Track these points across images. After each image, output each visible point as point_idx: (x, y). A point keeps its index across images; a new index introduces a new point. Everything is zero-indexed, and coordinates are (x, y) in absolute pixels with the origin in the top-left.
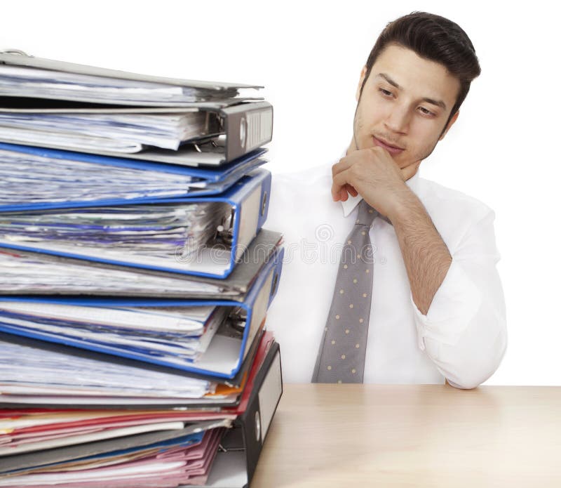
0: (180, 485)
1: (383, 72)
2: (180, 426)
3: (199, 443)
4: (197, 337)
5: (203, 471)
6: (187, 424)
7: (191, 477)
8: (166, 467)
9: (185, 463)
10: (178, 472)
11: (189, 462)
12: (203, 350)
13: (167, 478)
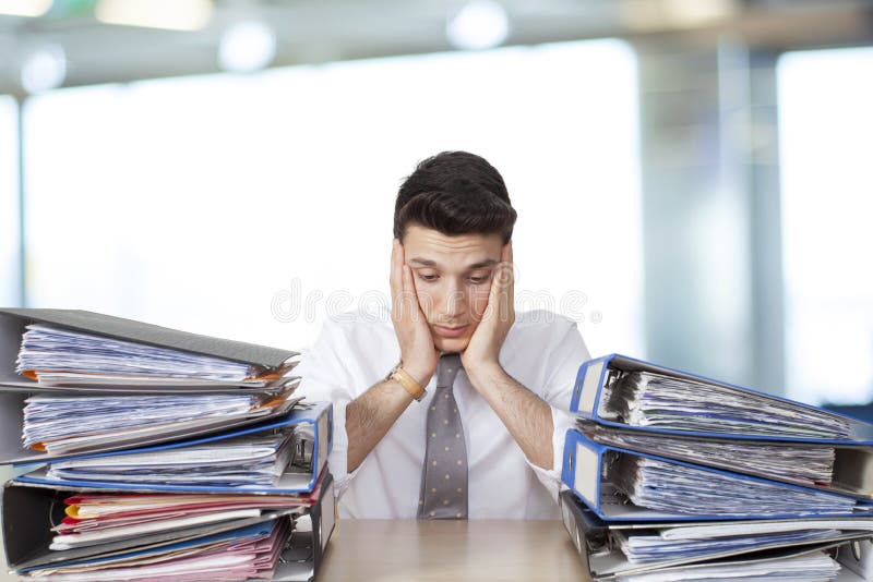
0: (250, 578)
1: (416, 257)
2: (257, 513)
3: (268, 536)
4: (273, 462)
5: (271, 565)
6: (265, 512)
7: (259, 571)
8: (234, 561)
9: (254, 557)
10: (247, 566)
11: (259, 555)
12: (279, 474)
13: (235, 572)
